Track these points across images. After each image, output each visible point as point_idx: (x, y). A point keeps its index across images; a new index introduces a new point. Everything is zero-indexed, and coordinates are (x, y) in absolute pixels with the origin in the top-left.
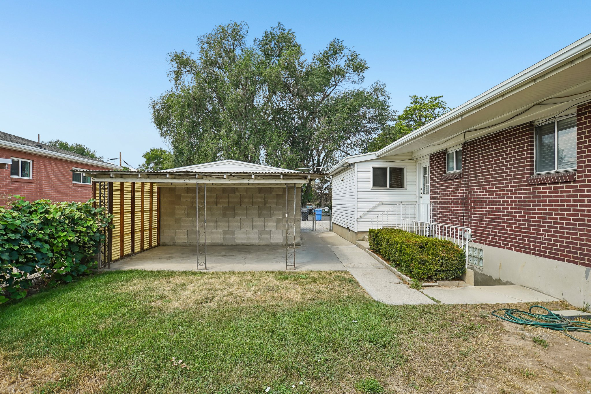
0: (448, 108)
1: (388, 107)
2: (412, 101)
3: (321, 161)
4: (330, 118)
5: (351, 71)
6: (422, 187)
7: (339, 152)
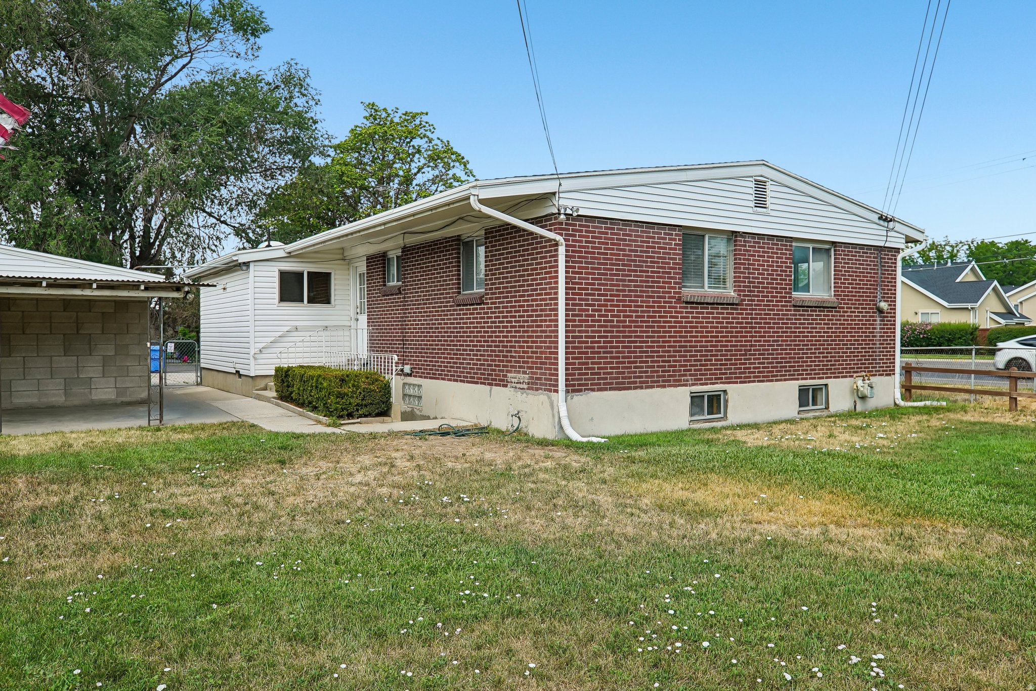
0: (438, 139)
1: (315, 122)
2: (368, 115)
3: (153, 235)
4: (178, 140)
5: (228, 26)
6: (358, 304)
7: (202, 216)
